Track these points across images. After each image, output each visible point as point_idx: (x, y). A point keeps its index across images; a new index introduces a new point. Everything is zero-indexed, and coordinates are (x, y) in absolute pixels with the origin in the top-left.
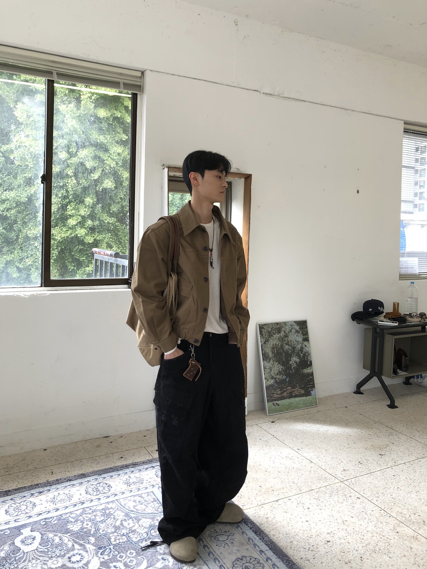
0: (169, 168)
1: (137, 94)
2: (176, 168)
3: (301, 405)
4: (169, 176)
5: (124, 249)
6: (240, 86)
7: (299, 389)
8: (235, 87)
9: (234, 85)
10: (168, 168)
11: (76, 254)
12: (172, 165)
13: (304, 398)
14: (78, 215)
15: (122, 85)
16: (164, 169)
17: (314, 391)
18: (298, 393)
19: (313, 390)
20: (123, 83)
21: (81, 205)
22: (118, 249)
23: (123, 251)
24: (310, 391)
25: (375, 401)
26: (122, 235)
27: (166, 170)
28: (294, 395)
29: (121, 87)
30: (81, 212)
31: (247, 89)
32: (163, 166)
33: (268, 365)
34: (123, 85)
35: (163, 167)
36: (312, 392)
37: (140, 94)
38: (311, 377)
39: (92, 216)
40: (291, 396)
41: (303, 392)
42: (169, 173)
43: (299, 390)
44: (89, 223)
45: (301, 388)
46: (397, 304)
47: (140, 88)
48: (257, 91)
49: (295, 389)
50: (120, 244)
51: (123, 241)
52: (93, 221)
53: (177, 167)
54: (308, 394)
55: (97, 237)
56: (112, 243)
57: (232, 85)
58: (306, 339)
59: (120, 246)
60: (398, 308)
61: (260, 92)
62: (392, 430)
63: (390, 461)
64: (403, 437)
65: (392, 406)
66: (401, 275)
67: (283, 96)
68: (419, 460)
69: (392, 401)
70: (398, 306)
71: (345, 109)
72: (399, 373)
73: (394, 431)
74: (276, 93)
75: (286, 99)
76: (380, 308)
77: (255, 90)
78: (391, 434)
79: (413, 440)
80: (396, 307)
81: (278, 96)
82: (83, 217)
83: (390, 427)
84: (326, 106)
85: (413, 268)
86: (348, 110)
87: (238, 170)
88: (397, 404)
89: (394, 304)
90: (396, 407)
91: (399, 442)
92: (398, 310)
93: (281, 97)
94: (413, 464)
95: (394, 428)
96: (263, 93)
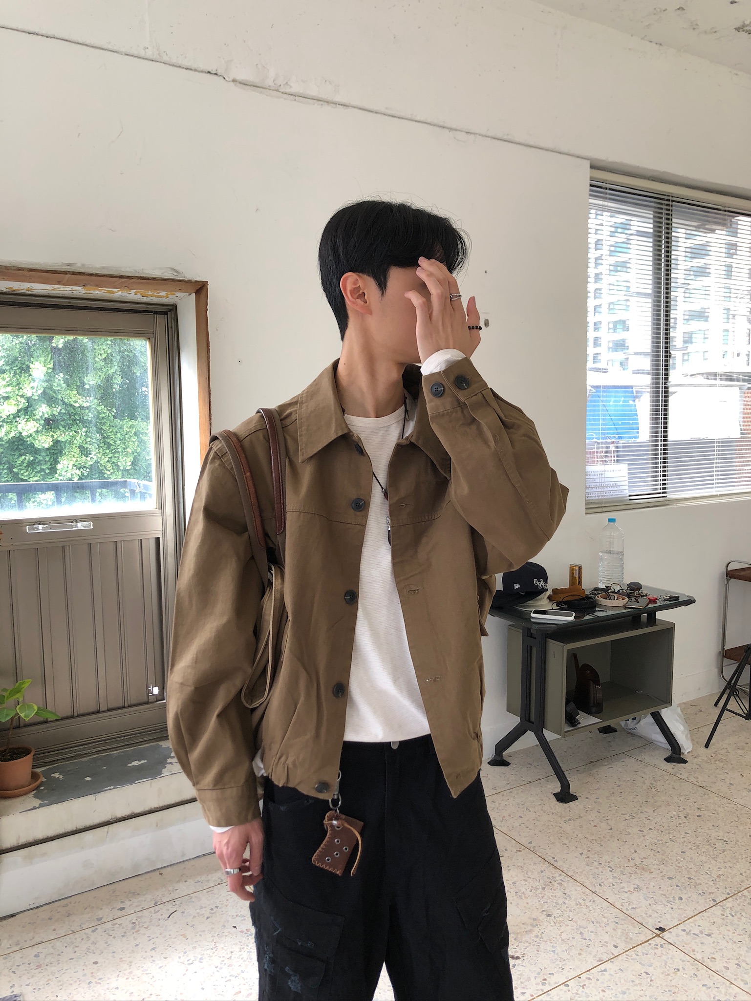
5: (116, 457)
6: (165, 59)
8: (152, 61)
11: (22, 472)
14: (17, 395)
21: (25, 377)
22: (103, 457)
23: (113, 460)
26: (111, 430)
30: (25, 391)
31: (186, 69)
39: (49, 397)
44: (43, 410)
46: (577, 568)
48: (214, 73)
50: (108, 448)
51: (112, 442)
52: (50, 406)
55: (58, 437)
56: (90, 447)
57: (142, 53)
59: (108, 451)
60: (580, 577)
61: (224, 78)
62: (553, 870)
63: (533, 979)
64: (575, 891)
65: (565, 796)
66: (588, 503)
67: (288, 91)
68: (602, 967)
69: (565, 785)
70: (580, 573)
71: (451, 129)
72: (580, 723)
73: (557, 873)
74: (269, 82)
75: (297, 98)
76: (536, 581)
77: (210, 72)
78: (549, 883)
79: (597, 898)
80: (576, 574)
81: (277, 91)
82: (28, 400)
83: (552, 861)
84: (402, 118)
85: (617, 486)
86: (456, 130)
87: (175, 274)
88: (573, 790)
89: (572, 569)
90: (575, 798)
91: (564, 907)
92: (580, 583)
93: (282, 93)
94: (587, 982)
95: (559, 864)
96: (234, 81)
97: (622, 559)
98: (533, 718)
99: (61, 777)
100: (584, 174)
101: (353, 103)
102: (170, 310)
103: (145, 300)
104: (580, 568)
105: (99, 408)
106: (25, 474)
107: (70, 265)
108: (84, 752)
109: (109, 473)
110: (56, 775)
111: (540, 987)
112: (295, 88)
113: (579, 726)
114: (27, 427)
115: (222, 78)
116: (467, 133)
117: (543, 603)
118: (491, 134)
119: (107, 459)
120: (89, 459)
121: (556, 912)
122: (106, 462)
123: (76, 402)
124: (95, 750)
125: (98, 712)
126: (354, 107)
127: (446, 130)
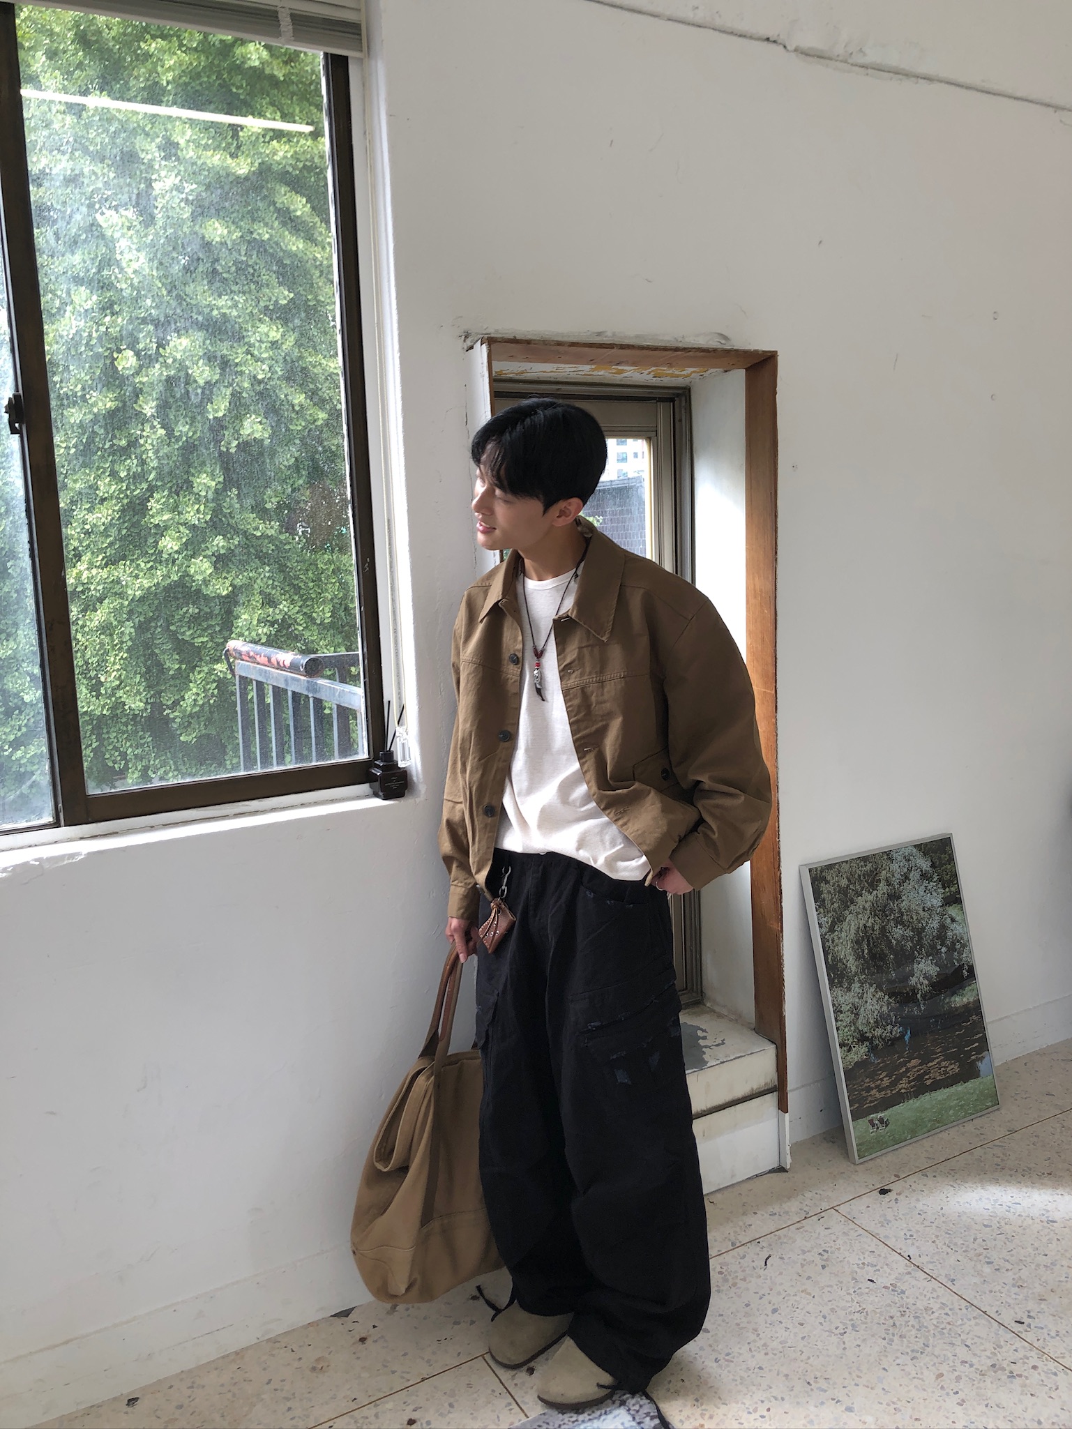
0: (491, 341)
1: (346, 58)
2: (515, 341)
3: (951, 1112)
4: (494, 380)
5: (308, 606)
6: (718, 22)
7: (942, 1061)
8: (700, 26)
9: (699, 16)
10: (489, 345)
12: (497, 331)
13: (959, 1088)
14: (178, 523)
15: (286, 23)
16: (471, 348)
17: (985, 1061)
18: (941, 1075)
19: (983, 1058)
20: (289, 12)
21: (185, 496)
22: (292, 606)
23: (305, 610)
24: (974, 1061)
26: (299, 568)
27: (481, 352)
28: (928, 1082)
29: (282, 29)
30: (188, 516)
31: (740, 36)
32: (466, 337)
33: (847, 999)
34: (289, 19)
35: (469, 343)
36: (981, 1066)
37: (361, 60)
38: (974, 1017)
39: (218, 523)
40: (920, 1088)
41: (954, 1068)
42: (494, 363)
43: (943, 1064)
45: (947, 1057)
47: (354, 31)
48: (775, 42)
49: (930, 1064)
51: (301, 585)
52: (225, 537)
53: (518, 337)
54: (969, 1072)
55: (234, 579)
56: (273, 592)
57: (690, 15)
58: (954, 899)
59: (296, 598)
61: (785, 47)
67: (861, 60)
71: (1057, 108)
74: (839, 50)
75: (870, 71)
77: (768, 39)
81: (846, 62)
82: (193, 528)
84: (999, 95)
86: (1063, 109)
87: (723, 342)
93: (852, 65)
96: (796, 49)
101: (944, 74)
102: (678, 395)
103: (656, 382)
105: (282, 537)
106: (188, 633)
107: (599, 334)
109: (301, 628)
112: (872, 57)
115: (781, 47)
119: (297, 608)
120: (277, 611)
122: (297, 613)
123: (257, 529)
126: (941, 81)
127: (1051, 110)
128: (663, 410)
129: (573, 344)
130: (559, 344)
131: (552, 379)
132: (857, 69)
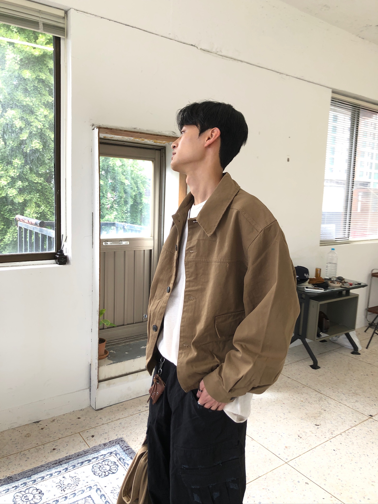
0: (99, 128)
1: (60, 38)
2: (107, 128)
4: (100, 139)
6: (176, 39)
8: (171, 39)
9: (170, 36)
10: (99, 129)
11: (6, 214)
12: (103, 125)
14: (7, 176)
15: (41, 26)
16: (94, 129)
20: (42, 22)
21: (10, 166)
22: (46, 208)
23: (51, 210)
25: (298, 361)
27: (96, 131)
29: (40, 27)
30: (10, 173)
31: (183, 43)
32: (93, 126)
34: (42, 25)
35: (93, 128)
37: (64, 39)
39: (21, 177)
42: (100, 134)
44: (19, 184)
46: (319, 270)
47: (63, 30)
48: (194, 46)
50: (48, 204)
52: (22, 182)
53: (108, 127)
55: (25, 197)
56: (40, 203)
57: (168, 36)
59: (48, 205)
60: (320, 274)
61: (197, 48)
62: (321, 394)
63: (327, 433)
64: (332, 402)
65: (315, 366)
66: (321, 241)
67: (220, 54)
68: (353, 428)
69: (315, 362)
70: (320, 272)
71: (280, 73)
72: (321, 336)
73: (322, 396)
74: (214, 50)
75: (223, 57)
76: (305, 275)
77: (192, 45)
78: (320, 399)
79: (342, 405)
80: (318, 272)
81: (216, 54)
82: (12, 178)
83: (318, 391)
84: (263, 68)
85: (330, 234)
86: (282, 74)
87: (174, 134)
88: (319, 364)
89: (317, 270)
90: (319, 368)
91: (330, 408)
92: (320, 276)
93: (218, 55)
94: (349, 434)
95: (322, 392)
96: (201, 49)
97: (336, 266)
98: (301, 333)
99: (114, 352)
100: (329, 95)
101: (245, 61)
102: (162, 149)
103: (155, 144)
104: (320, 270)
105: (45, 184)
106: (7, 215)
107: (135, 128)
108: (119, 342)
109: (49, 216)
110: (112, 351)
111: (331, 435)
112: (224, 53)
113: (321, 337)
114: (12, 192)
115: (196, 48)
116: (287, 75)
117: (306, 284)
118: (296, 76)
119: (48, 209)
120: (40, 209)
121: (327, 410)
122: (48, 211)
123: (35, 180)
124: (124, 341)
125: (123, 325)
126: (245, 62)
127: (279, 74)
128: (157, 152)
129: (125, 131)
130: (121, 130)
131: (122, 140)
132: (219, 56)
